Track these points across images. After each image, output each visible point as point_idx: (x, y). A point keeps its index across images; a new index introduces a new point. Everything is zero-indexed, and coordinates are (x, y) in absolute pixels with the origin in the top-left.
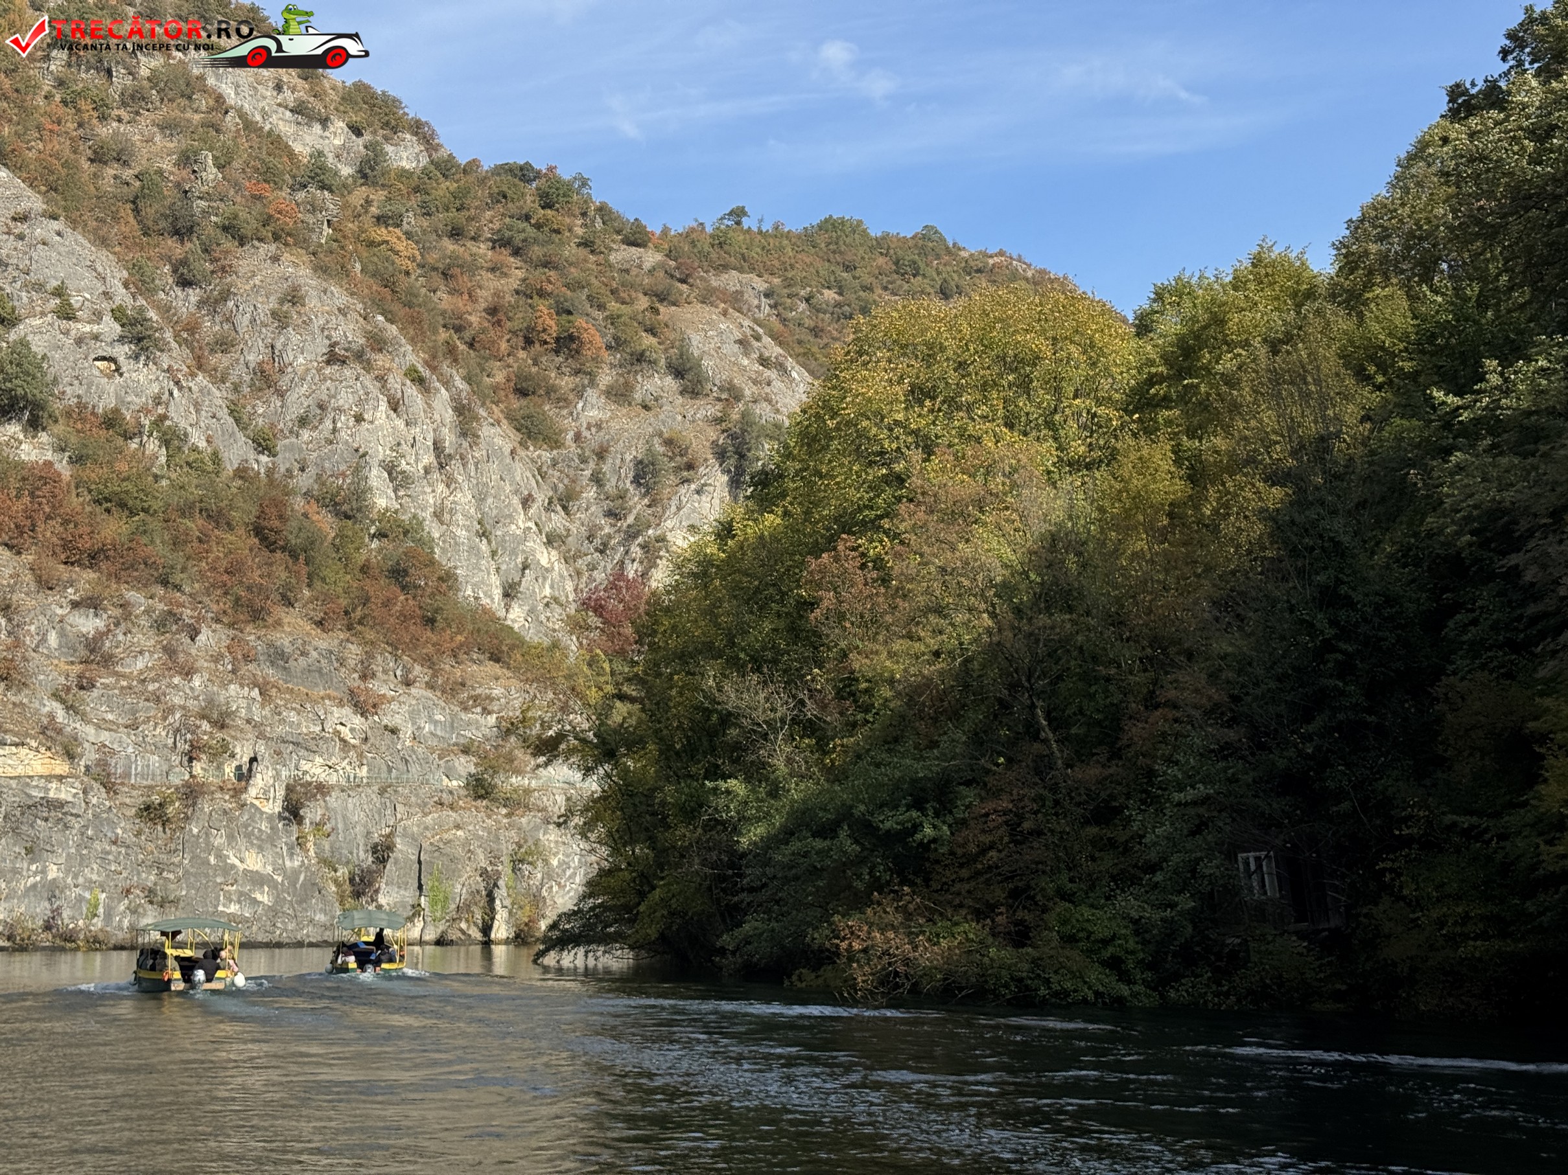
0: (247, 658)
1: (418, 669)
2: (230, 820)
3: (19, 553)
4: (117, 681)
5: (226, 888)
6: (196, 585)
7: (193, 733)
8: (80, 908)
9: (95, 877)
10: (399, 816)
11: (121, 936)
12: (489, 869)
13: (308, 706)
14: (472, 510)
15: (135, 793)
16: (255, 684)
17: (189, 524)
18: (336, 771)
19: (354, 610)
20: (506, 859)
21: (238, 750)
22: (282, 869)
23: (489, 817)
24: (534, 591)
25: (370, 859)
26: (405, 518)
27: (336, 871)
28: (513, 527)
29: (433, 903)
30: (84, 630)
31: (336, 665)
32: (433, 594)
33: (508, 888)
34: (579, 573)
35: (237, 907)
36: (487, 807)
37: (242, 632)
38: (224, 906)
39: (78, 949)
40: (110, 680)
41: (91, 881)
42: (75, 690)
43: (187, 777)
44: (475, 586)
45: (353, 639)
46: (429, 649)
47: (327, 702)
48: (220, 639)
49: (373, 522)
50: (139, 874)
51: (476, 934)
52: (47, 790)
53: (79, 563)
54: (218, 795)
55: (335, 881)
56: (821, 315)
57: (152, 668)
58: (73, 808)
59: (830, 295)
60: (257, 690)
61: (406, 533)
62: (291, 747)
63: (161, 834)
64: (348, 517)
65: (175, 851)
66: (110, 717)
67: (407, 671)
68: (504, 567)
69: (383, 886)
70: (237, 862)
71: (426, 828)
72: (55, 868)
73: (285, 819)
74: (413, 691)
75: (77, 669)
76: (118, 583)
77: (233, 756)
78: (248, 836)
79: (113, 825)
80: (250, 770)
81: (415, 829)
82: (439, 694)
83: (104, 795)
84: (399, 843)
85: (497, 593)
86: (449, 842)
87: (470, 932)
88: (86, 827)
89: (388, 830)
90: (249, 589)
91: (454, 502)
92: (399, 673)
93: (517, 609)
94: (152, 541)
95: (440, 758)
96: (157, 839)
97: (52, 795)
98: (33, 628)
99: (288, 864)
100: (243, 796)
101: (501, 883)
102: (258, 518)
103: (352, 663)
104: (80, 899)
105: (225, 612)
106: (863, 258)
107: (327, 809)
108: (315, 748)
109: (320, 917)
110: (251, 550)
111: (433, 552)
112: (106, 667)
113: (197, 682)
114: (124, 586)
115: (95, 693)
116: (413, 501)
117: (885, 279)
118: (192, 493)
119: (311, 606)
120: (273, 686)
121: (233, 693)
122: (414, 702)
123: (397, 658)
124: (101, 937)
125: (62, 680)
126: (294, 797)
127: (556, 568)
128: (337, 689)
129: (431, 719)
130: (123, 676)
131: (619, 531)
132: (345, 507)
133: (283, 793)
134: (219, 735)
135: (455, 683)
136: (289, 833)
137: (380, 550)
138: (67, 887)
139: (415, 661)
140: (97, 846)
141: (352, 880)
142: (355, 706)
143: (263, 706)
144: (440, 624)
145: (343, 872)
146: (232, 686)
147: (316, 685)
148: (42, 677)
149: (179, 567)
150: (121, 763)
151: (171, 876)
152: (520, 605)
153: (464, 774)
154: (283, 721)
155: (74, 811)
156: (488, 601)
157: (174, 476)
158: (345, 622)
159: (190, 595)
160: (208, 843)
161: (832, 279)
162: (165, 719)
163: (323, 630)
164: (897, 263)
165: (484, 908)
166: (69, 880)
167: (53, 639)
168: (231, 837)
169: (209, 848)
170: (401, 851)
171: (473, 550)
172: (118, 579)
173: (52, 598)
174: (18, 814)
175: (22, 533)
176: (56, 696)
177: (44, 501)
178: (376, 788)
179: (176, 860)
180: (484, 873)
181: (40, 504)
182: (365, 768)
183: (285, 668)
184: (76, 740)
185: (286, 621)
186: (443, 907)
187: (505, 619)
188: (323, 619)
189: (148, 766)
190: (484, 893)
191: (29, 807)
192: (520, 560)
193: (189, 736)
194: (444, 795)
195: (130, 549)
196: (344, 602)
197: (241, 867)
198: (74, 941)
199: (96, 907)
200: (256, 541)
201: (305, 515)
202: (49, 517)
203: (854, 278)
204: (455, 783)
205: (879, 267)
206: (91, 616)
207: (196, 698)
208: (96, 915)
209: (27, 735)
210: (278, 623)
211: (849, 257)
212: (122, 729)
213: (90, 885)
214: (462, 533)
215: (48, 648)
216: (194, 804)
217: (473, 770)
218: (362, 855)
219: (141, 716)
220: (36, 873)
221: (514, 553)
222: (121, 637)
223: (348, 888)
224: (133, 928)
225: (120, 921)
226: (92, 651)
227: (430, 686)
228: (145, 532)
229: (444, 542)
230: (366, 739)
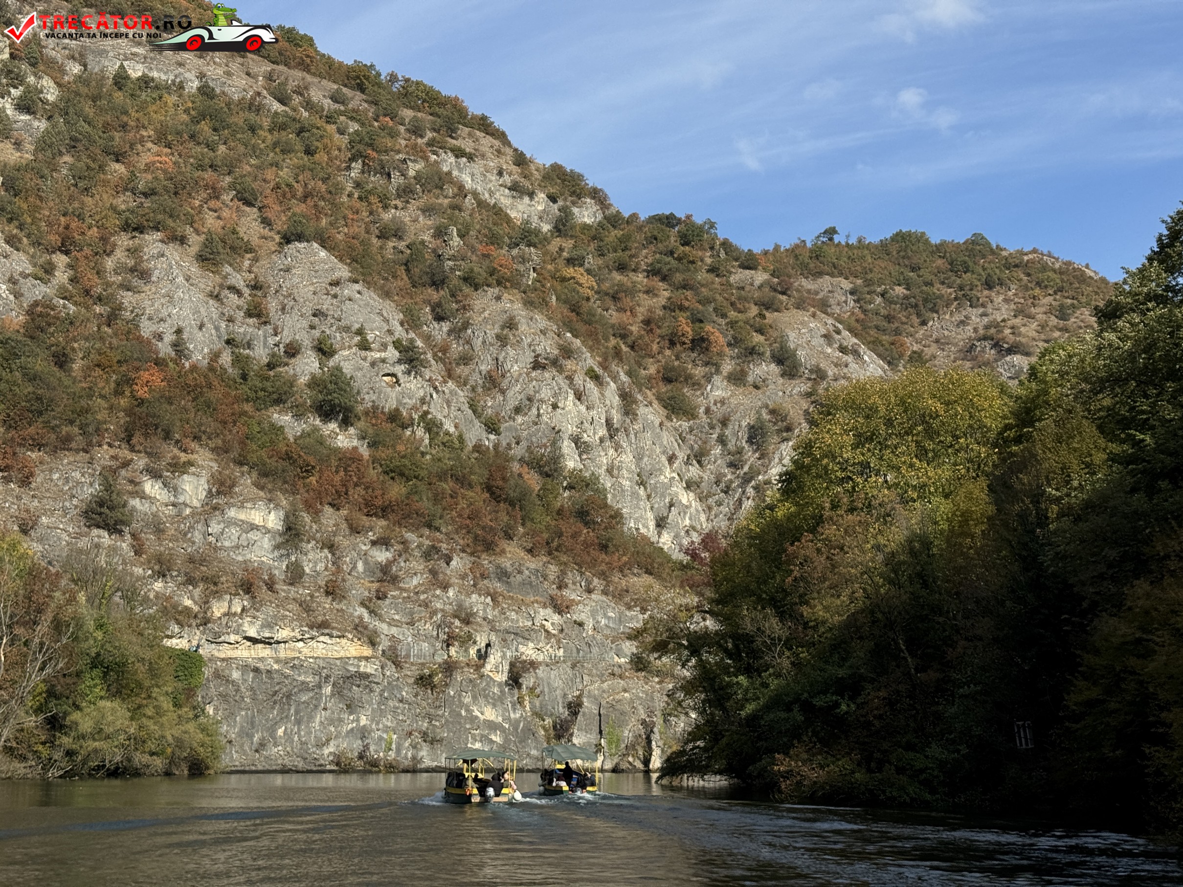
0: (483, 576)
1: (596, 581)
2: (474, 686)
3: (338, 509)
4: (401, 593)
5: (472, 732)
6: (450, 528)
7: (449, 627)
8: (381, 745)
9: (389, 724)
10: (585, 683)
11: (407, 763)
12: (647, 720)
13: (523, 608)
14: (633, 467)
15: (413, 668)
16: (489, 594)
17: (444, 485)
18: (543, 652)
19: (553, 541)
20: (658, 713)
21: (478, 639)
22: (507, 719)
23: (647, 684)
24: (678, 522)
25: (567, 713)
26: (587, 475)
27: (544, 720)
28: (662, 477)
29: (610, 743)
30: (380, 560)
31: (542, 579)
32: (606, 528)
33: (661, 733)
34: (710, 508)
35: (480, 744)
36: (645, 677)
37: (479, 558)
38: (472, 744)
39: (380, 771)
40: (396, 593)
41: (387, 727)
42: (374, 600)
43: (446, 657)
44: (637, 520)
45: (553, 561)
46: (603, 567)
47: (536, 605)
48: (465, 563)
49: (565, 478)
50: (417, 722)
51: (639, 765)
52: (359, 666)
53: (376, 515)
54: (466, 669)
55: (544, 728)
56: (893, 306)
57: (422, 585)
58: (375, 678)
59: (900, 290)
60: (489, 598)
61: (587, 485)
62: (513, 636)
63: (430, 695)
64: (548, 476)
65: (440, 706)
66: (397, 617)
67: (589, 583)
68: (656, 506)
69: (576, 731)
70: (479, 714)
71: (604, 691)
72: (365, 718)
73: (509, 685)
74: (593, 596)
75: (376, 585)
76: (400, 527)
77: (475, 643)
78: (486, 697)
79: (400, 689)
80: (486, 652)
81: (596, 692)
82: (610, 598)
83: (394, 670)
84: (586, 702)
85: (652, 524)
86: (620, 701)
87: (635, 764)
88: (383, 691)
89: (578, 693)
90: (483, 528)
91: (621, 462)
92: (583, 584)
93: (666, 536)
94: (421, 499)
95: (612, 643)
96: (428, 698)
97: (362, 669)
98: (348, 559)
99: (512, 716)
100: (482, 670)
101: (655, 730)
102: (489, 479)
103: (552, 578)
104: (381, 738)
105: (468, 545)
106: (925, 261)
107: (537, 678)
108: (528, 637)
109: (534, 752)
110: (484, 501)
111: (606, 498)
112: (394, 584)
113: (451, 593)
114: (404, 530)
115: (387, 601)
116: (592, 462)
117: (943, 276)
118: (445, 464)
119: (524, 539)
120: (500, 595)
121: (474, 600)
122: (594, 604)
123: (582, 574)
124: (394, 763)
125: (366, 594)
126: (515, 670)
127: (693, 505)
128: (542, 596)
129: (605, 616)
130: (405, 590)
131: (738, 477)
132: (547, 469)
133: (508, 667)
134: (466, 629)
135: (622, 590)
136: (513, 695)
137: (570, 498)
138: (372, 730)
139: (594, 575)
140: (391, 703)
141: (555, 727)
142: (554, 607)
143: (494, 609)
144: (611, 548)
145: (548, 721)
146: (474, 596)
147: (528, 593)
148: (354, 592)
149: (438, 515)
150: (404, 647)
151: (437, 724)
152: (668, 533)
153: (629, 654)
154: (507, 619)
155: (376, 680)
156: (646, 530)
157: (434, 452)
158: (547, 550)
159: (446, 534)
160: (460, 701)
161: (902, 278)
162: (431, 618)
163: (533, 556)
164: (951, 264)
165: (644, 747)
166: (374, 726)
167: (360, 566)
168: (474, 698)
169: (461, 705)
170: (587, 707)
171: (635, 495)
172: (400, 525)
173: (359, 539)
174: (341, 682)
175: (340, 496)
176: (363, 604)
177: (353, 473)
178: (569, 664)
179: (440, 713)
180: (643, 723)
181: (350, 476)
182: (562, 650)
183: (508, 583)
184: (376, 633)
185: (508, 549)
186: (616, 746)
187: (658, 542)
188: (532, 548)
189: (421, 650)
190: (644, 737)
191: (348, 678)
192: (667, 500)
193: (447, 630)
194: (615, 669)
195: (407, 504)
196: (545, 536)
197: (482, 717)
198: (377, 767)
199: (391, 744)
200: (488, 495)
201: (520, 475)
202: (356, 485)
203: (919, 276)
204: (623, 660)
205: (938, 268)
206: (384, 550)
207: (451, 604)
208: (390, 749)
209: (346, 631)
210: (503, 552)
211: (915, 260)
212: (404, 625)
213: (386, 729)
214: (626, 483)
215: (358, 572)
216: (451, 675)
217: (635, 651)
218: (561, 710)
219: (416, 616)
220: (353, 721)
221: (663, 496)
222: (402, 564)
223: (552, 733)
224: (414, 758)
225: (406, 753)
226: (385, 574)
227: (605, 593)
228: (416, 492)
229: (614, 490)
230: (562, 630)
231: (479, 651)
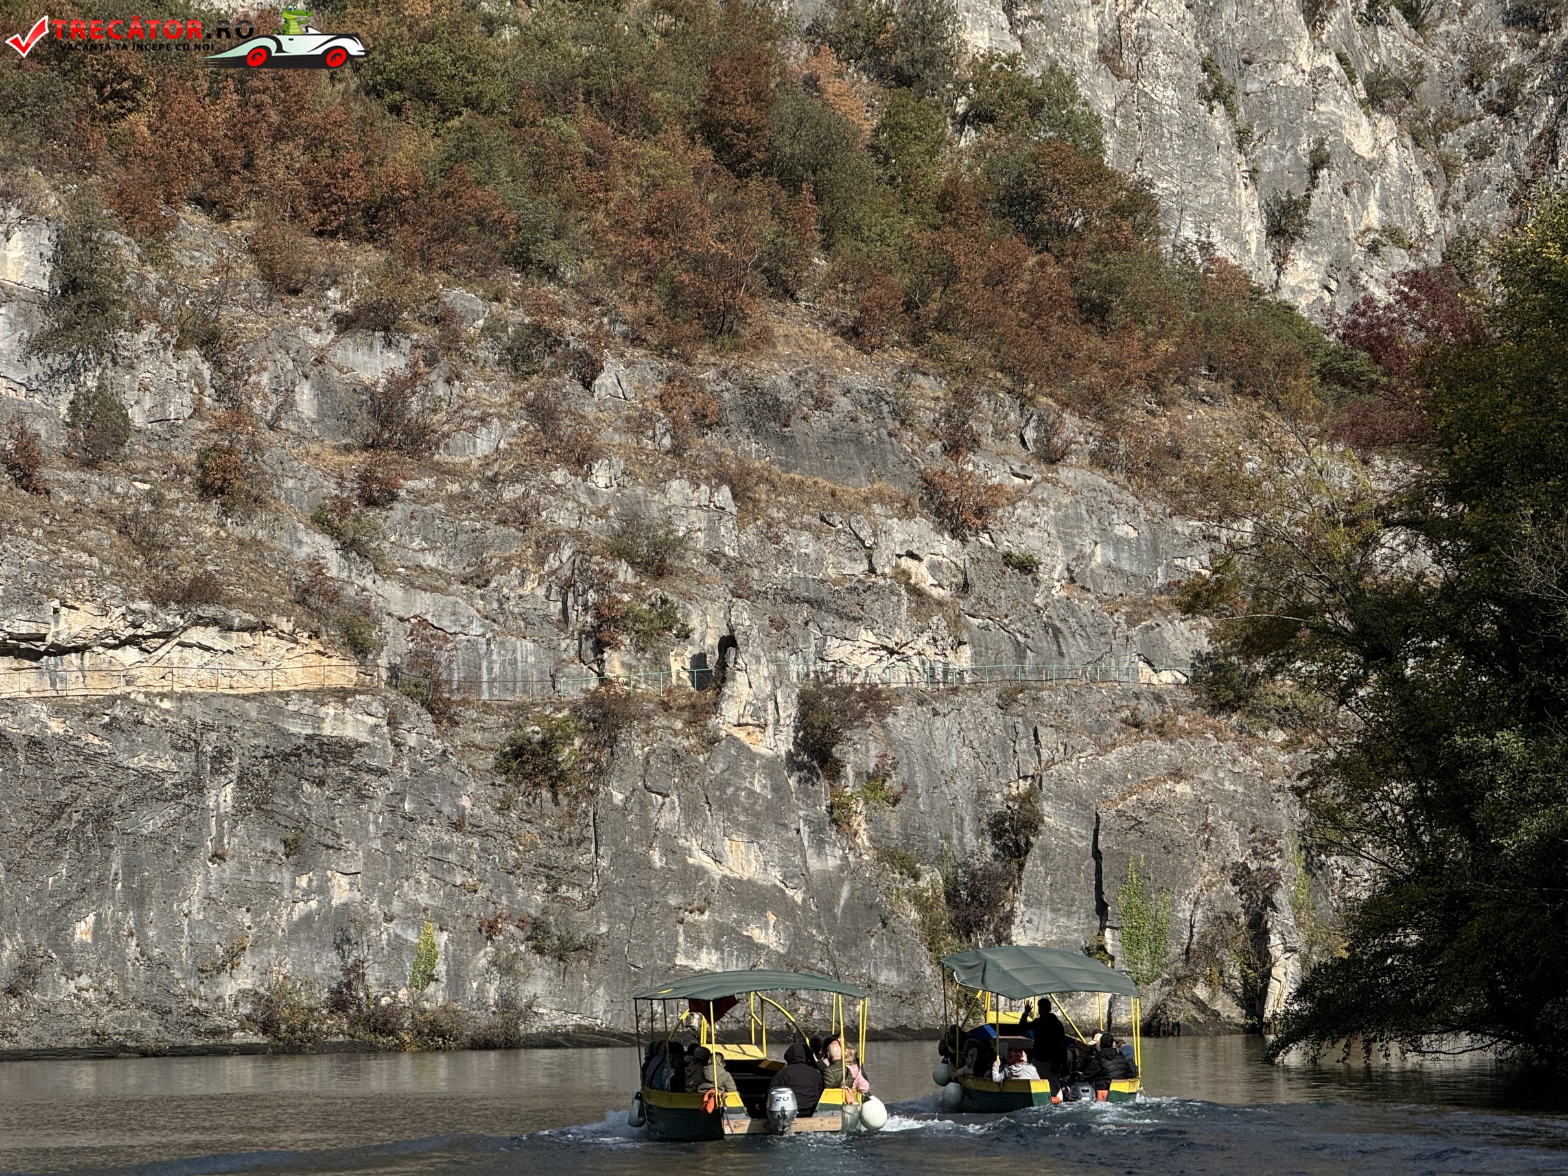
0: (703, 421)
1: (1071, 421)
2: (687, 774)
3: (225, 217)
4: (440, 483)
5: (689, 918)
6: (588, 265)
7: (601, 588)
8: (401, 964)
9: (424, 899)
10: (1045, 754)
11: (484, 1020)
12: (1253, 866)
13: (836, 519)
14: (1188, 39)
15: (491, 720)
16: (722, 477)
17: (564, 127)
18: (905, 659)
19: (926, 295)
20: (1288, 843)
21: (694, 622)
22: (804, 877)
23: (1247, 749)
24: (1341, 218)
25: (990, 850)
26: (1034, 72)
27: (916, 877)
28: (1287, 70)
29: (1132, 942)
30: (366, 377)
31: (895, 425)
32: (1101, 248)
33: (1297, 907)
34: (1449, 167)
35: (715, 957)
36: (1242, 729)
37: (688, 362)
38: (687, 955)
39: (400, 1048)
40: (425, 483)
41: (416, 908)
42: (357, 507)
43: (594, 684)
44: (1204, 218)
45: (928, 363)
46: (1095, 377)
47: (877, 508)
48: (643, 381)
49: (962, 87)
50: (510, 890)
51: (1229, 1009)
52: (320, 720)
53: (346, 231)
54: (660, 721)
55: (917, 899)
57: (508, 453)
58: (372, 756)
60: (726, 490)
61: (1036, 108)
62: (805, 611)
63: (549, 806)
64: (904, 80)
65: (580, 842)
66: (430, 560)
67: (1048, 428)
68: (1268, 166)
69: (1020, 908)
70: (706, 862)
71: (1108, 779)
72: (345, 881)
73: (800, 767)
74: (1064, 473)
75: (358, 460)
76: (426, 270)
77: (685, 635)
78: (726, 806)
79: (453, 789)
80: (722, 664)
81: (1083, 782)
82: (1121, 478)
83: (431, 728)
84: (1052, 815)
85: (1254, 228)
86: (1159, 808)
87: (1218, 1006)
88: (399, 795)
89: (1024, 785)
90: (698, 264)
91: (1145, 24)
92: (1030, 434)
93: (1302, 264)
94: (491, 174)
95: (1131, 623)
96: (542, 816)
97: (327, 730)
98: (265, 378)
99: (814, 864)
100: (713, 721)
101: (1280, 897)
102: (709, 101)
103: (927, 417)
104: (398, 945)
105: (650, 321)
107: (890, 742)
108: (857, 611)
109: (888, 977)
110: (698, 174)
111: (1097, 147)
112: (415, 454)
113: (601, 477)
114: (440, 278)
115: (398, 511)
116: (1051, 29)
118: (566, 55)
119: (830, 294)
120: (761, 479)
121: (677, 499)
122: (1066, 500)
123: (1025, 401)
124: (445, 1022)
125: (331, 487)
126: (818, 719)
127: (1393, 159)
128: (896, 478)
129: (1105, 535)
130: (451, 472)
131: (1543, 58)
132: (899, 58)
133: (794, 712)
134: (654, 592)
135: (1158, 451)
136: (811, 799)
137: (980, 151)
138: (369, 920)
139: (1065, 405)
140: (426, 834)
141: (951, 896)
142: (938, 513)
143: (741, 525)
144: (1119, 313)
145: (931, 879)
146: (675, 484)
147: (852, 471)
148: (290, 483)
149: (550, 224)
150: (460, 655)
151: (576, 894)
152: (1310, 254)
153: (1186, 656)
154: (785, 555)
155: (374, 763)
156: (1234, 249)
157: (526, 16)
158: (908, 327)
159: (576, 287)
160: (645, 823)
162: (541, 560)
163: (861, 348)
165: (1244, 952)
166: (374, 907)
167: (306, 399)
168: (691, 810)
169: (650, 834)
170: (1054, 831)
171: (1194, 131)
172: (428, 263)
173: (299, 312)
174: (265, 771)
175: (229, 173)
176: (320, 522)
177: (266, 98)
178: (992, 694)
179: (584, 860)
180: (1240, 875)
181: (259, 107)
182: (966, 652)
183: (783, 439)
184: (367, 614)
185: (779, 331)
186: (1154, 952)
187: (1277, 287)
188: (859, 322)
189: (514, 662)
190: (1242, 920)
191: (286, 757)
192: (1305, 146)
193: (592, 596)
194: (1144, 706)
195: (446, 195)
196: (901, 280)
197: (716, 872)
198: (391, 1033)
199: (431, 961)
200: (707, 153)
201: (812, 83)
202: (279, 136)
204: (1166, 677)
206: (378, 346)
207: (602, 513)
208: (431, 978)
209: (271, 608)
210: (764, 338)
212: (456, 587)
213: (415, 915)
214: (1166, 95)
215: (298, 420)
216: (613, 740)
217: (1205, 646)
218: (970, 838)
219: (492, 555)
220: (308, 893)
221: (1290, 131)
222: (441, 389)
223: (943, 913)
224: (506, 1004)
225: (481, 989)
226: (385, 421)
227: (1102, 460)
228: (475, 152)
229: (1126, 118)
230: (965, 587)
231: (699, 660)
